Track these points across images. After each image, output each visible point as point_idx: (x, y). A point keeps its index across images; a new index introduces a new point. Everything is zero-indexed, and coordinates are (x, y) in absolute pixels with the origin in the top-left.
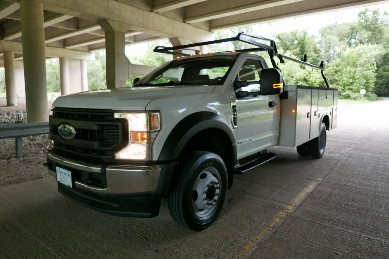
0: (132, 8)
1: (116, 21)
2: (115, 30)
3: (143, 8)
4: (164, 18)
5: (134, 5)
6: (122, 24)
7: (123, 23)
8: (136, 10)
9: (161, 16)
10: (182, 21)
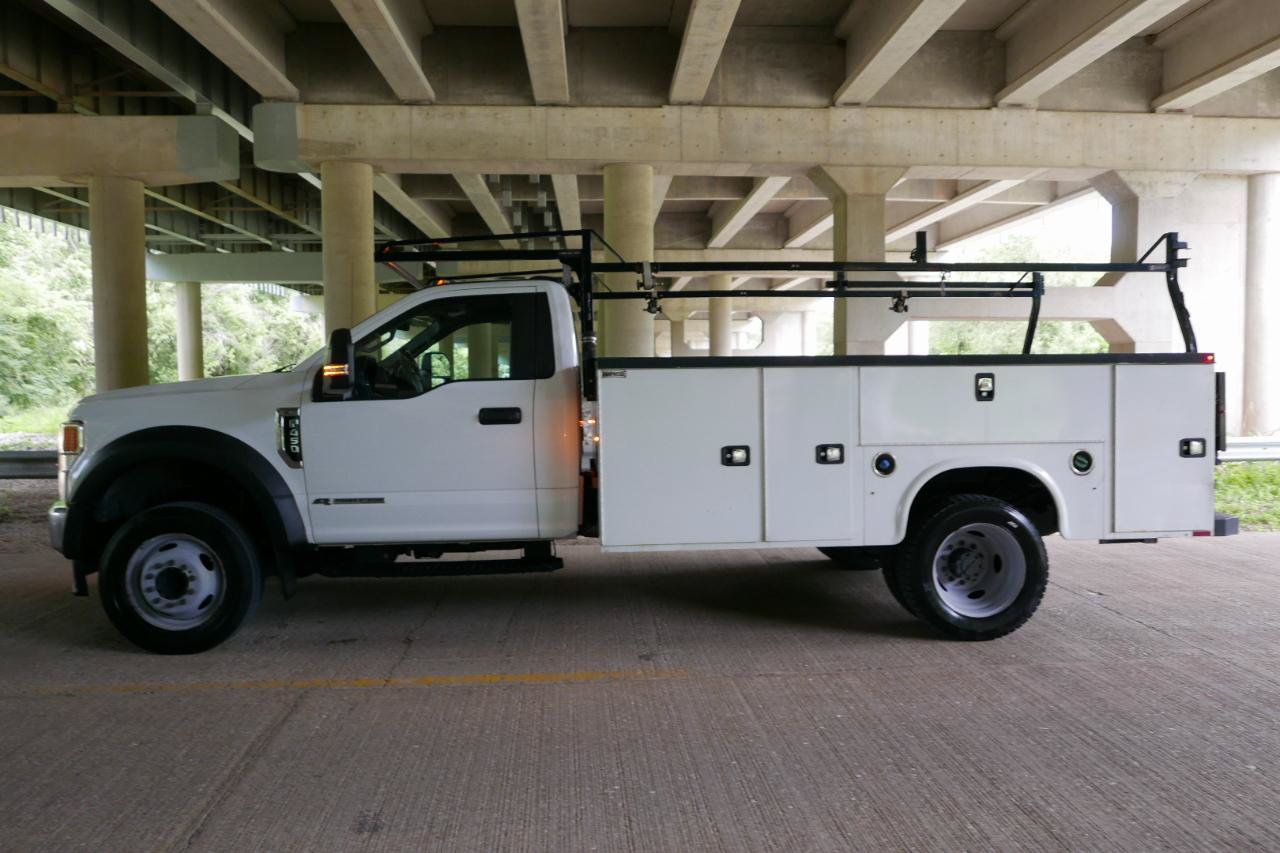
0: (912, 114)
1: (852, 165)
2: (849, 191)
3: (958, 103)
4: (1045, 115)
5: (923, 103)
6: (875, 170)
7: (880, 166)
8: (926, 117)
9: (1033, 112)
10: (1141, 106)
